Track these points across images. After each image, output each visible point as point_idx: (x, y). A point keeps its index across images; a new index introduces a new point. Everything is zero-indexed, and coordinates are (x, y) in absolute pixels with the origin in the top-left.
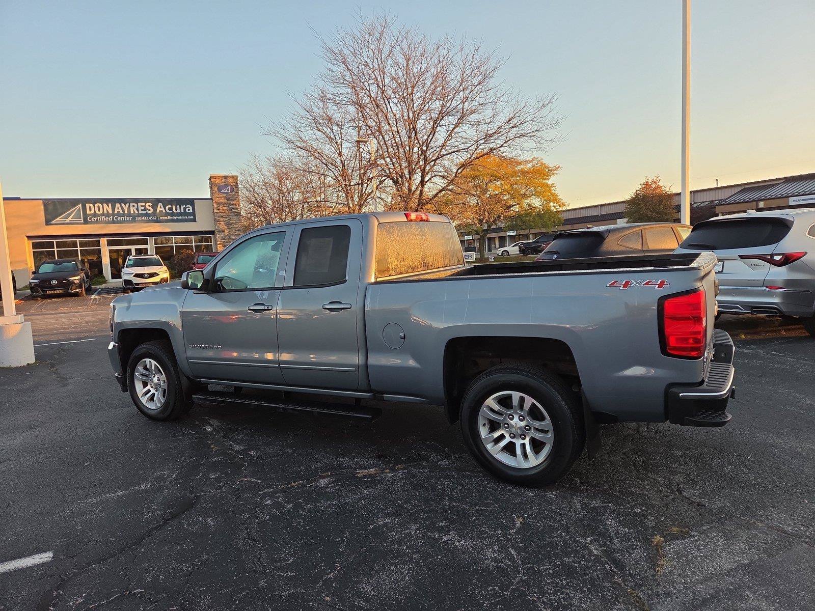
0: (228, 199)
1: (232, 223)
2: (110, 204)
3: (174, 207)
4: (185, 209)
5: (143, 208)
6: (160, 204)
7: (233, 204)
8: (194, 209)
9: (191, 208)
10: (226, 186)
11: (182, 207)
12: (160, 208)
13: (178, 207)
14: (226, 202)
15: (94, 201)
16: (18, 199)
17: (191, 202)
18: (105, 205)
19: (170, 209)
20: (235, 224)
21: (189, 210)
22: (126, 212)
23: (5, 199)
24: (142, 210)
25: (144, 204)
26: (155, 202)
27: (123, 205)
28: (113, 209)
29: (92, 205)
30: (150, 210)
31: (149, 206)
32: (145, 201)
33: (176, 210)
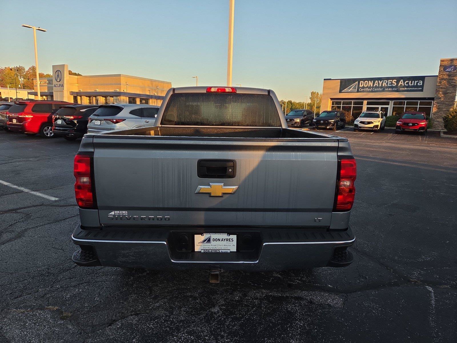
0: (449, 76)
1: (448, 93)
2: (372, 81)
3: (410, 82)
4: (417, 83)
5: (391, 83)
6: (402, 80)
7: (453, 79)
8: (423, 83)
9: (421, 82)
10: (451, 66)
11: (416, 82)
12: (401, 83)
13: (413, 82)
14: (447, 77)
15: (364, 80)
16: (330, 79)
17: (422, 78)
18: (370, 81)
19: (407, 83)
20: (450, 93)
21: (420, 84)
22: (380, 85)
23: (325, 80)
24: (390, 84)
25: (392, 81)
26: (398, 79)
27: (379, 81)
28: (373, 84)
29: (363, 82)
30: (394, 84)
31: (395, 81)
32: (393, 78)
33: (411, 84)
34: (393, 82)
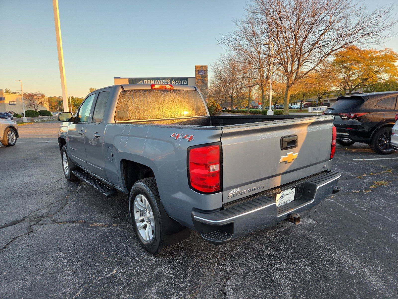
0: (202, 77)
1: (203, 89)
2: (153, 80)
3: (179, 81)
5: (166, 82)
6: (173, 80)
7: (204, 80)
8: (187, 83)
9: (186, 82)
10: (202, 71)
11: (183, 81)
12: (173, 82)
13: (181, 81)
14: (201, 79)
15: (147, 79)
16: (119, 78)
17: (186, 79)
18: (151, 80)
19: (177, 82)
20: (204, 89)
21: (185, 83)
23: (115, 78)
24: (166, 83)
25: (167, 80)
26: (171, 79)
27: (158, 80)
28: (154, 83)
29: (146, 81)
30: (169, 83)
31: (169, 81)
32: (167, 78)
34: (168, 82)
